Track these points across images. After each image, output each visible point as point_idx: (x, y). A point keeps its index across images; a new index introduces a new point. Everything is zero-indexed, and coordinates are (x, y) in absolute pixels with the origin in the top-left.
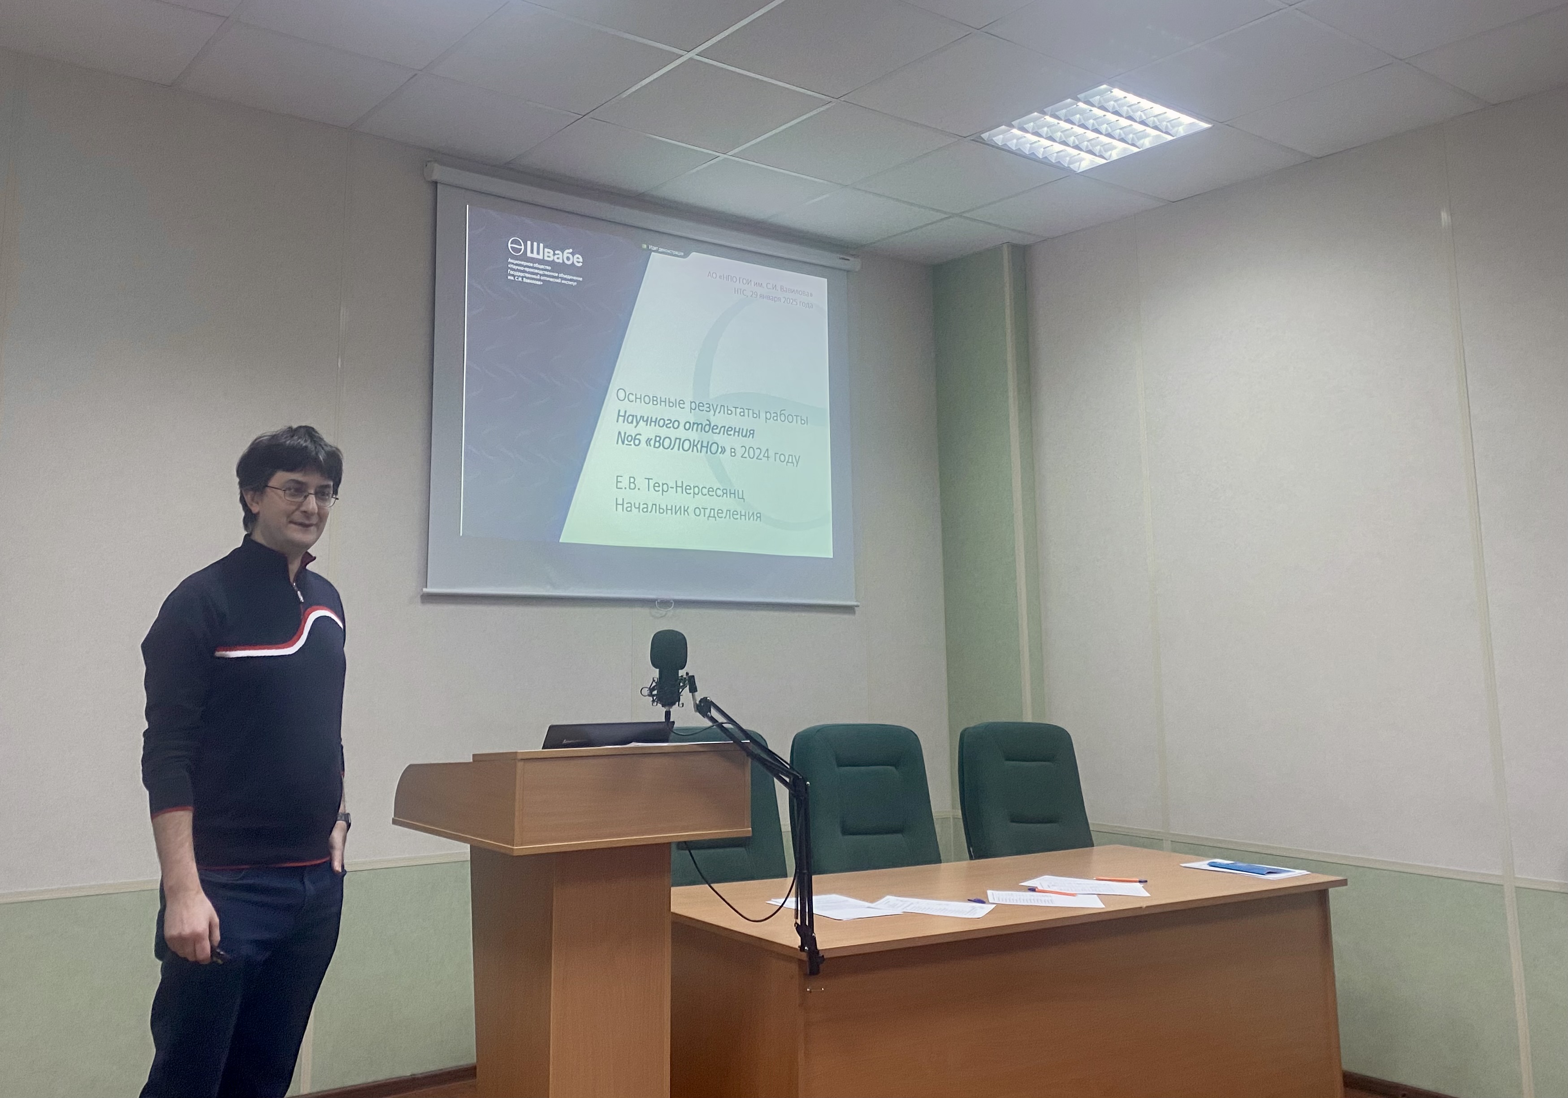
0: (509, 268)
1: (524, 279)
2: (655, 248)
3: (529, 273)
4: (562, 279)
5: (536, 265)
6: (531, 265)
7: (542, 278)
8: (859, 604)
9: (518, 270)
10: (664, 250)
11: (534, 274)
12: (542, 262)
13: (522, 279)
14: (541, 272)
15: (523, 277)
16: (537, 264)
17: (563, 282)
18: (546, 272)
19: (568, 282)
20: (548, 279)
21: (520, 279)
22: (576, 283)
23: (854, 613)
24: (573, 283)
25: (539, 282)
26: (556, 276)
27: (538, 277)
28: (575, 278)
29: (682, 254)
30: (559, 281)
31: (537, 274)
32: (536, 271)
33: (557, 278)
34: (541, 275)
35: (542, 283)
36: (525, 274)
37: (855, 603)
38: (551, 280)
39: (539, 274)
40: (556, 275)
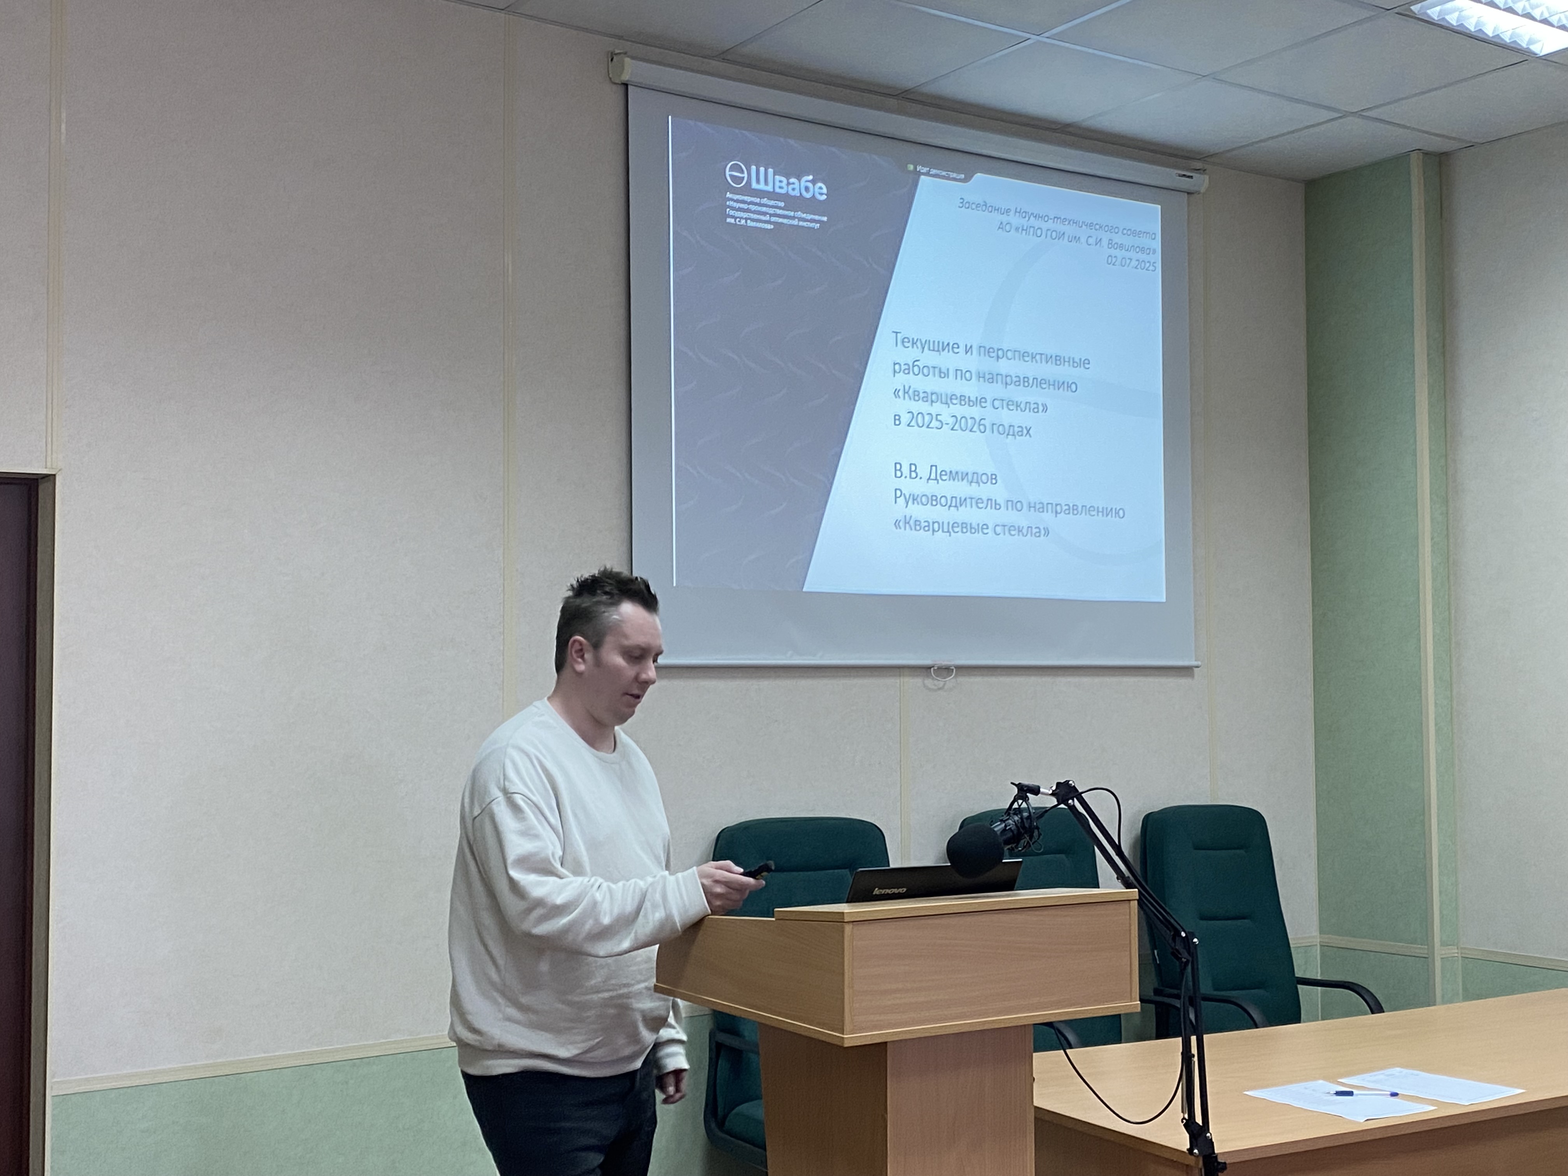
0: (729, 207)
1: (749, 221)
2: (925, 170)
3: (754, 212)
4: (800, 219)
5: (765, 201)
6: (758, 200)
7: (773, 219)
8: (1199, 663)
9: (740, 210)
10: (938, 172)
11: (761, 215)
12: (773, 195)
13: (746, 222)
14: (771, 211)
15: (746, 219)
16: (766, 199)
17: (801, 223)
18: (778, 210)
19: (809, 223)
20: (781, 220)
21: (743, 222)
22: (818, 225)
23: (1192, 675)
24: (814, 224)
25: (769, 225)
26: (791, 216)
27: (767, 218)
28: (817, 217)
29: (963, 176)
30: (795, 222)
31: (765, 214)
32: (764, 209)
33: (793, 218)
34: (771, 215)
35: (772, 227)
36: (749, 214)
37: (1193, 663)
38: (785, 221)
39: (768, 214)
40: (792, 214)
